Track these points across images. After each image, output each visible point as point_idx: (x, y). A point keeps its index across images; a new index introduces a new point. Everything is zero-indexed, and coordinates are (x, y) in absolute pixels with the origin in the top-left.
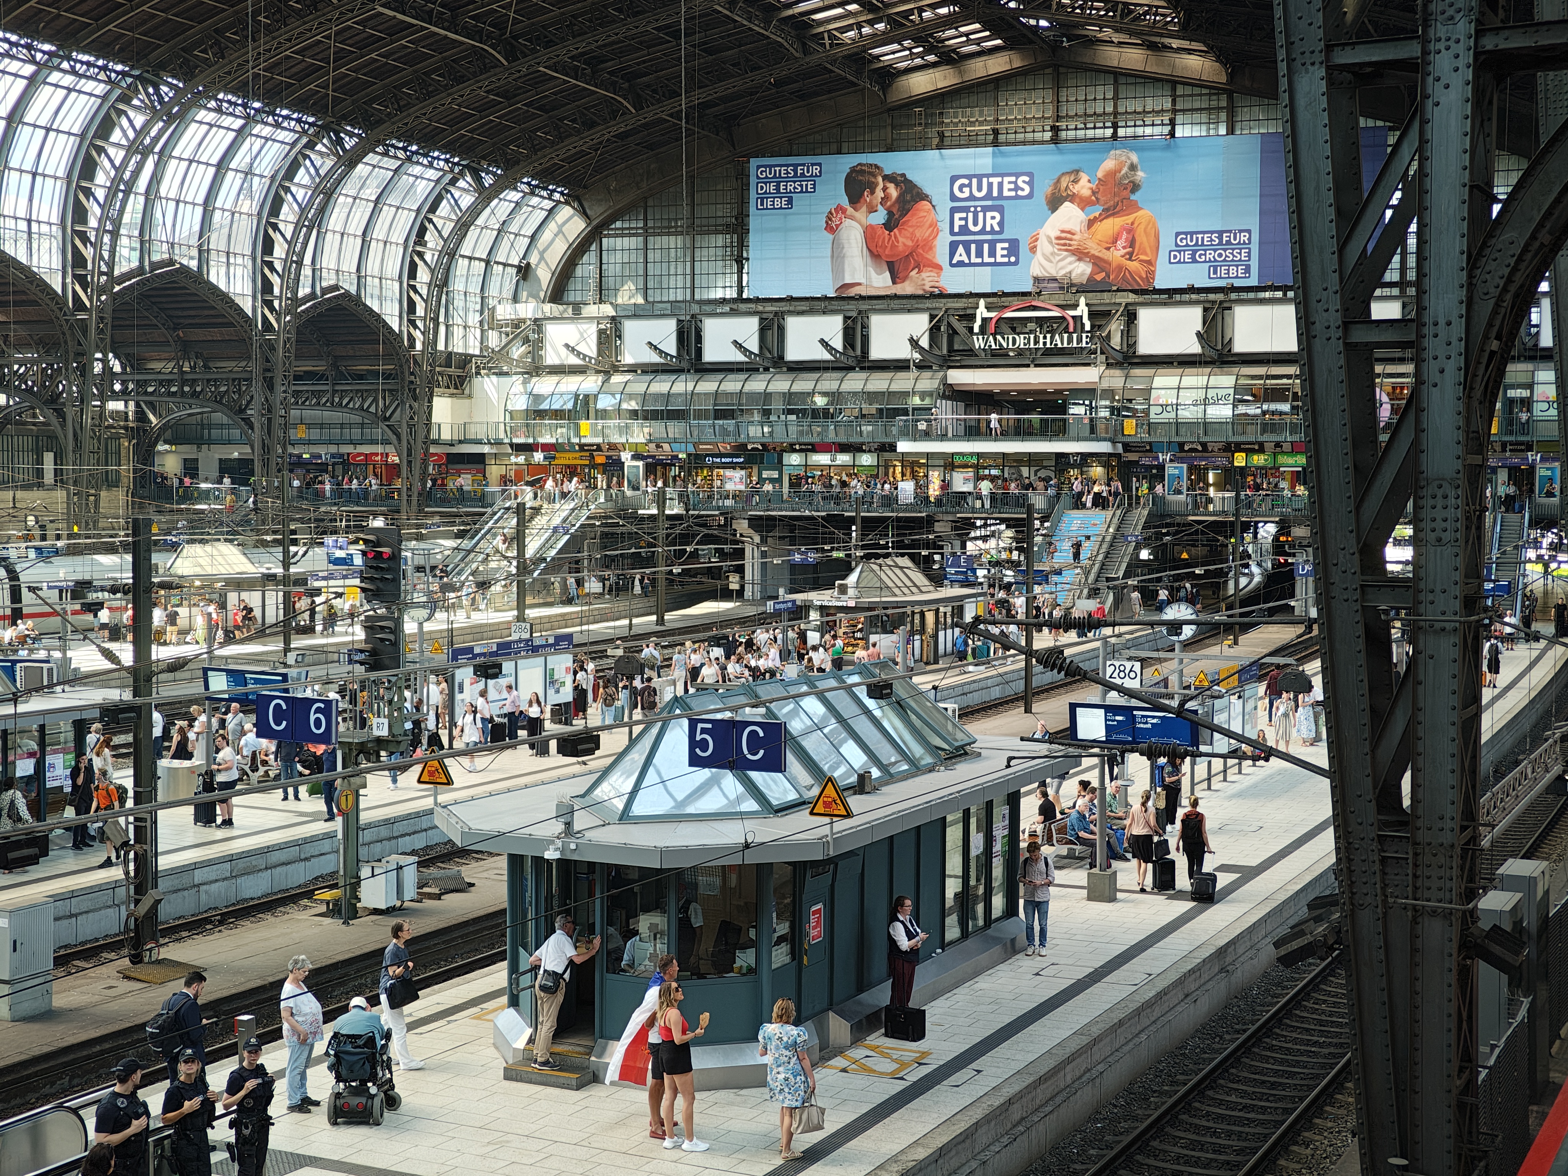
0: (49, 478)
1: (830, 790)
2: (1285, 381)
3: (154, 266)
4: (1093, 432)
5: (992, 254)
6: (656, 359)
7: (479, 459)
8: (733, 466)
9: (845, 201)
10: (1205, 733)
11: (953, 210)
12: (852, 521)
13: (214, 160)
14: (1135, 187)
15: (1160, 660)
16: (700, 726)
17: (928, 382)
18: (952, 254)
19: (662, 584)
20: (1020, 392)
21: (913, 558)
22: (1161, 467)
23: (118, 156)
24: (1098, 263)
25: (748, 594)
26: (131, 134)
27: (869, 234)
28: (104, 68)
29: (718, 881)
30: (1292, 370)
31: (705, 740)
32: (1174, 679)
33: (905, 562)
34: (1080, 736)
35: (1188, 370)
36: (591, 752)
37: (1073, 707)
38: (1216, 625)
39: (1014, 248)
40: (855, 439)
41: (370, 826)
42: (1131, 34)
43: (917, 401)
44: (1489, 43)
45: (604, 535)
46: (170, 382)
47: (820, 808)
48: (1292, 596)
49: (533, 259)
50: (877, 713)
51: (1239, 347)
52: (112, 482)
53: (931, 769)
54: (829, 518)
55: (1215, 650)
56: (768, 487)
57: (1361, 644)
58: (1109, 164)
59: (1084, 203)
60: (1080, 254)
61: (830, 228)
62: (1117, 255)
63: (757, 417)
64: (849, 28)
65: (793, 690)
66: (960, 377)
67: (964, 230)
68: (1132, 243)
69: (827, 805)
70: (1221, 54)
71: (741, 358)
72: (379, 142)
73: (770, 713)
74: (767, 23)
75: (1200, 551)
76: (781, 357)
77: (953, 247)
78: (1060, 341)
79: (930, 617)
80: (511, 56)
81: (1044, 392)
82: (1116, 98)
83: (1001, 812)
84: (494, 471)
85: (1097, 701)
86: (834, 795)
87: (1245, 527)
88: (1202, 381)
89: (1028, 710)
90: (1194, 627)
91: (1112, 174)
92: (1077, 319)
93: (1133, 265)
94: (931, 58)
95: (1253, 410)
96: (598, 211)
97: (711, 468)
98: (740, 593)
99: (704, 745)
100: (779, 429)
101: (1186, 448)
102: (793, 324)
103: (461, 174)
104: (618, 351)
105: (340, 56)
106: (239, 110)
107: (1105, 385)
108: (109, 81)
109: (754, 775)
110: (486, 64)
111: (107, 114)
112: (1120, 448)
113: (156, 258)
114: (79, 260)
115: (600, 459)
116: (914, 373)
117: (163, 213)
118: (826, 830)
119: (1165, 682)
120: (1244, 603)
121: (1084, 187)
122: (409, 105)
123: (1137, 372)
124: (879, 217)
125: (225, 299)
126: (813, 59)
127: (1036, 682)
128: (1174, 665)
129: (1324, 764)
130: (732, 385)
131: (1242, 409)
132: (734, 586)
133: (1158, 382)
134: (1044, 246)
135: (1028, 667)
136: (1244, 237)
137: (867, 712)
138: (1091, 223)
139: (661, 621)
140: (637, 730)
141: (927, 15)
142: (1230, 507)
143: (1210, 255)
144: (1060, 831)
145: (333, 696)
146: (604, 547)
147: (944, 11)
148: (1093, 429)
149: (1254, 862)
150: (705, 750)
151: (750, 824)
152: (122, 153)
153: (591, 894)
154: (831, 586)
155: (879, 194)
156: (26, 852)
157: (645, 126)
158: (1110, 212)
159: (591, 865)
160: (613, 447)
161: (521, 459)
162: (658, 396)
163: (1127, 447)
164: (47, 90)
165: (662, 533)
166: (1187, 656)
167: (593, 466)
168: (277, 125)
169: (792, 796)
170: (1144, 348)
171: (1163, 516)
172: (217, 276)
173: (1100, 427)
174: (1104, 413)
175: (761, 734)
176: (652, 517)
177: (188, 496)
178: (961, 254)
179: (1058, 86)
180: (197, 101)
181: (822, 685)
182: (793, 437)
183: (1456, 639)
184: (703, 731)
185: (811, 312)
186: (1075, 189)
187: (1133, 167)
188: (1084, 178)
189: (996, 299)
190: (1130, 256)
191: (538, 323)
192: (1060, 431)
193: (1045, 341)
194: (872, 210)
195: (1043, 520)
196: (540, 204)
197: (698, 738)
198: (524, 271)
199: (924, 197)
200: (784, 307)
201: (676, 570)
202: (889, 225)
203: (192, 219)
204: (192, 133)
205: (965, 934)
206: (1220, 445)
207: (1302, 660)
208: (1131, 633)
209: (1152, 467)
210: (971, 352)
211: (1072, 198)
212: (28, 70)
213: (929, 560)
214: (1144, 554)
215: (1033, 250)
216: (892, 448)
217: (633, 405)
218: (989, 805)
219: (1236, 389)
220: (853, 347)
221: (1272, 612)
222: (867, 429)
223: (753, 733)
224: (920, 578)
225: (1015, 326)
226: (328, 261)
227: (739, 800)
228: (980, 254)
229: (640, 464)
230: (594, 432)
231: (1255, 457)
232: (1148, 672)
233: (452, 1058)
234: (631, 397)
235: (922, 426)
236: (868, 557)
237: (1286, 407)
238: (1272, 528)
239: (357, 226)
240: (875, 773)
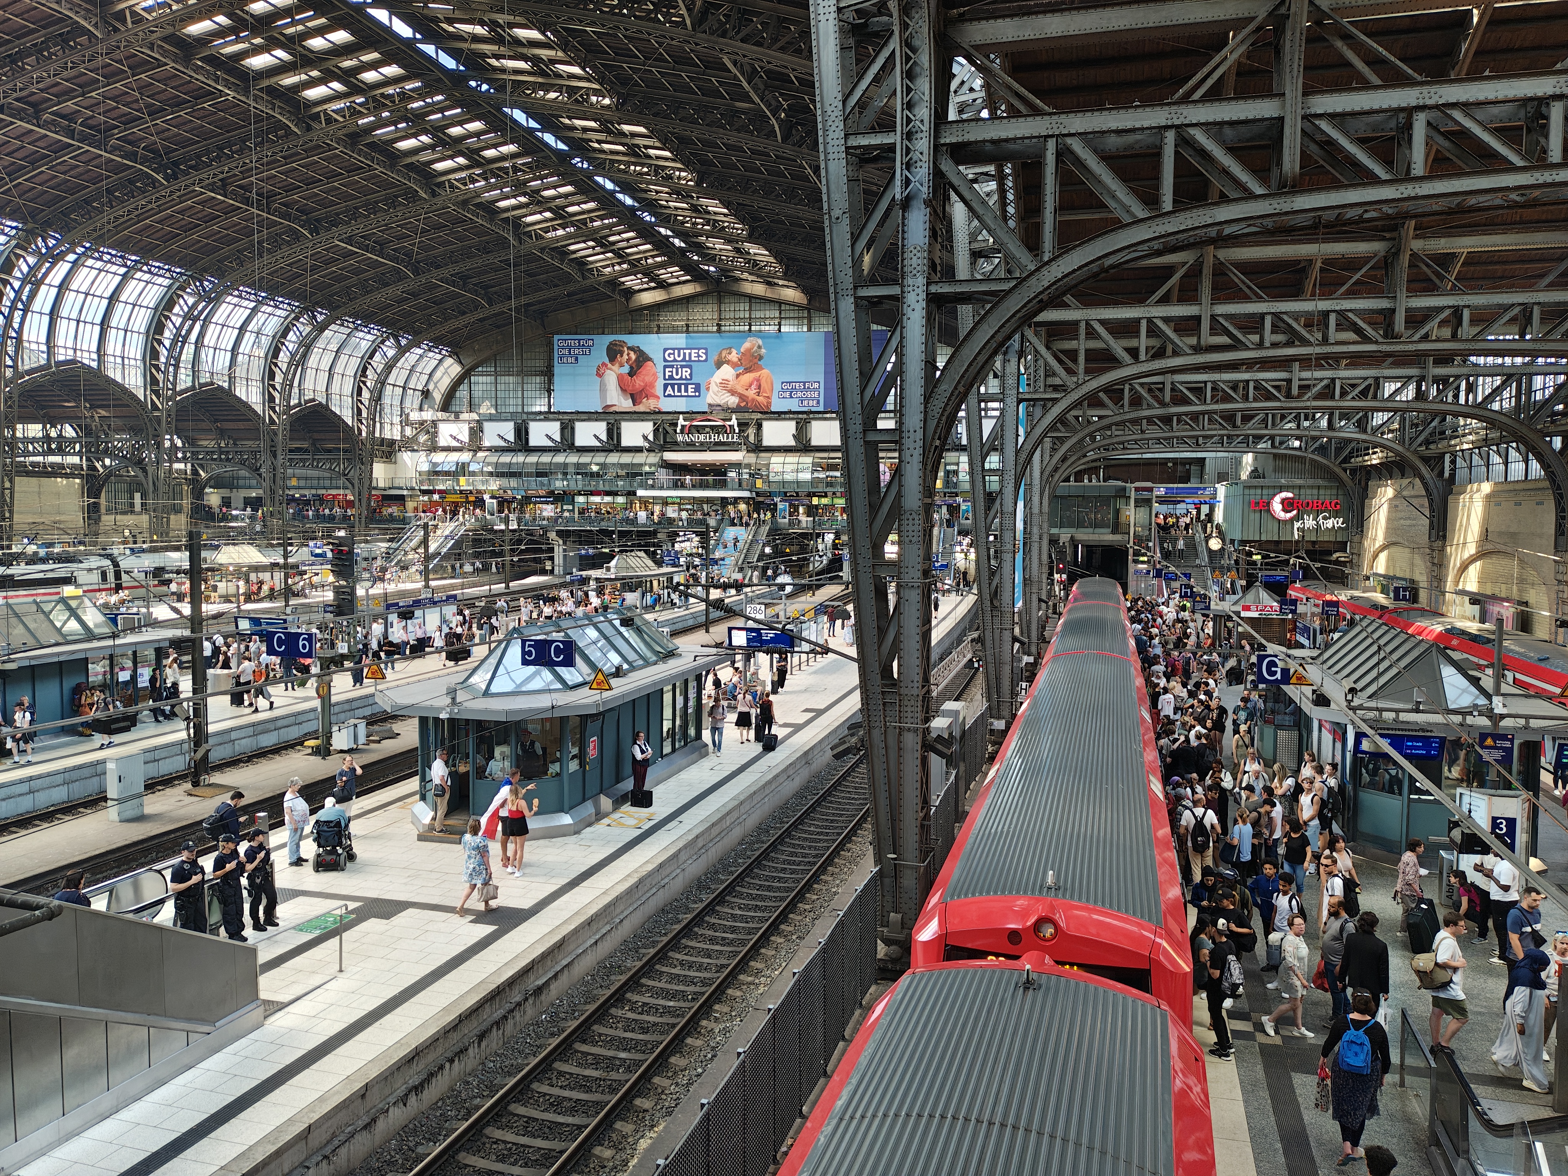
0: (138, 507)
1: (600, 676)
2: (836, 460)
3: (201, 385)
4: (740, 487)
5: (686, 390)
6: (502, 444)
7: (402, 498)
8: (547, 503)
9: (607, 361)
10: (797, 641)
11: (665, 367)
12: (613, 532)
13: (238, 325)
14: (761, 358)
15: (774, 604)
16: (528, 643)
17: (653, 458)
18: (665, 391)
19: (508, 567)
20: (702, 465)
21: (646, 552)
22: (775, 505)
23: (178, 321)
24: (742, 397)
25: (556, 571)
26: (186, 309)
27: (620, 378)
28: (169, 270)
30: (839, 455)
31: (530, 651)
32: (782, 614)
33: (642, 554)
34: (734, 644)
35: (789, 454)
36: (466, 659)
37: (730, 629)
38: (804, 586)
39: (698, 388)
40: (614, 489)
41: (337, 704)
42: (758, 276)
43: (647, 469)
44: (933, 289)
45: (474, 540)
46: (213, 453)
47: (594, 686)
48: (841, 570)
49: (431, 387)
50: (626, 634)
51: (814, 443)
52: (177, 510)
53: (655, 663)
54: (601, 531)
55: (803, 599)
56: (566, 514)
57: (873, 595)
58: (747, 345)
59: (734, 365)
60: (733, 392)
61: (599, 375)
62: (751, 393)
63: (560, 476)
64: (607, 266)
65: (580, 623)
66: (670, 456)
67: (671, 378)
68: (759, 387)
69: (598, 684)
70: (805, 290)
71: (550, 444)
72: (338, 318)
73: (567, 635)
74: (562, 261)
75: (795, 548)
76: (573, 444)
77: (666, 387)
78: (723, 438)
79: (655, 583)
80: (416, 272)
81: (714, 465)
82: (750, 310)
83: (692, 685)
84: (410, 505)
85: (742, 625)
86: (603, 678)
87: (818, 535)
88: (795, 460)
89: (707, 631)
90: (792, 587)
91: (749, 350)
92: (731, 426)
93: (760, 399)
94: (653, 285)
95: (822, 475)
96: (468, 361)
97: (535, 503)
98: (552, 572)
99: (530, 653)
100: (572, 483)
101: (788, 494)
102: (579, 426)
103: (388, 338)
104: (481, 439)
105: (314, 269)
106: (252, 297)
107: (746, 461)
108: (172, 278)
109: (558, 669)
110: (401, 277)
111: (171, 296)
112: (754, 495)
113: (202, 381)
114: (154, 381)
115: (472, 499)
116: (645, 453)
117: (206, 355)
118: (598, 697)
119: (777, 616)
120: (818, 574)
121: (734, 356)
122: (355, 298)
123: (762, 455)
124: (626, 369)
125: (246, 405)
126: (588, 282)
127: (711, 616)
128: (782, 606)
129: (855, 655)
130: (546, 458)
131: (816, 475)
132: (548, 568)
133: (773, 460)
134: (713, 388)
135: (707, 610)
136: (816, 385)
137: (620, 634)
138: (738, 376)
139: (507, 587)
140: (493, 645)
141: (650, 261)
142: (810, 525)
143: (799, 394)
145: (314, 630)
146: (474, 547)
147: (658, 259)
148: (740, 485)
149: (822, 707)
150: (530, 656)
151: (555, 695)
152: (180, 320)
153: (467, 735)
154: (601, 567)
155: (625, 357)
156: (122, 724)
157: (495, 315)
158: (748, 370)
159: (467, 721)
160: (479, 492)
161: (426, 498)
162: (504, 464)
163: (758, 494)
164: (134, 283)
165: (507, 538)
166: (788, 602)
167: (468, 502)
168: (276, 307)
169: (581, 679)
170: (766, 442)
171: (777, 530)
172: (240, 392)
173: (744, 484)
174: (746, 476)
175: (562, 647)
176: (502, 531)
177: (225, 518)
178: (669, 391)
179: (720, 302)
180: (227, 290)
181: (595, 620)
182: (580, 487)
183: (919, 591)
184: (529, 646)
185: (589, 420)
186: (730, 357)
187: (759, 347)
188: (734, 352)
189: (689, 415)
190: (758, 394)
191: (434, 423)
192: (722, 484)
193: (715, 438)
194: (622, 366)
195: (715, 532)
196: (433, 357)
197: (527, 650)
198: (426, 394)
199: (650, 359)
200: (574, 417)
201: (515, 559)
202: (632, 374)
203: (224, 359)
204: (223, 311)
205: (674, 750)
206: (805, 493)
207: (845, 604)
208: (759, 590)
209: (771, 504)
210: (676, 443)
211: (728, 362)
212: (123, 270)
213: (654, 553)
214: (768, 550)
215: (708, 389)
216: (634, 494)
217: (490, 469)
218: (686, 681)
219: (813, 464)
220: (612, 439)
221: (831, 579)
222: (621, 483)
223: (557, 647)
224: (650, 563)
225: (699, 429)
226: (308, 384)
227: (551, 682)
228: (679, 390)
229: (495, 501)
230: (468, 484)
231: (823, 500)
232: (769, 611)
233: (388, 830)
234: (489, 464)
235: (650, 482)
236: (621, 552)
237: (838, 474)
238: (832, 536)
239: (325, 364)
240: (625, 666)
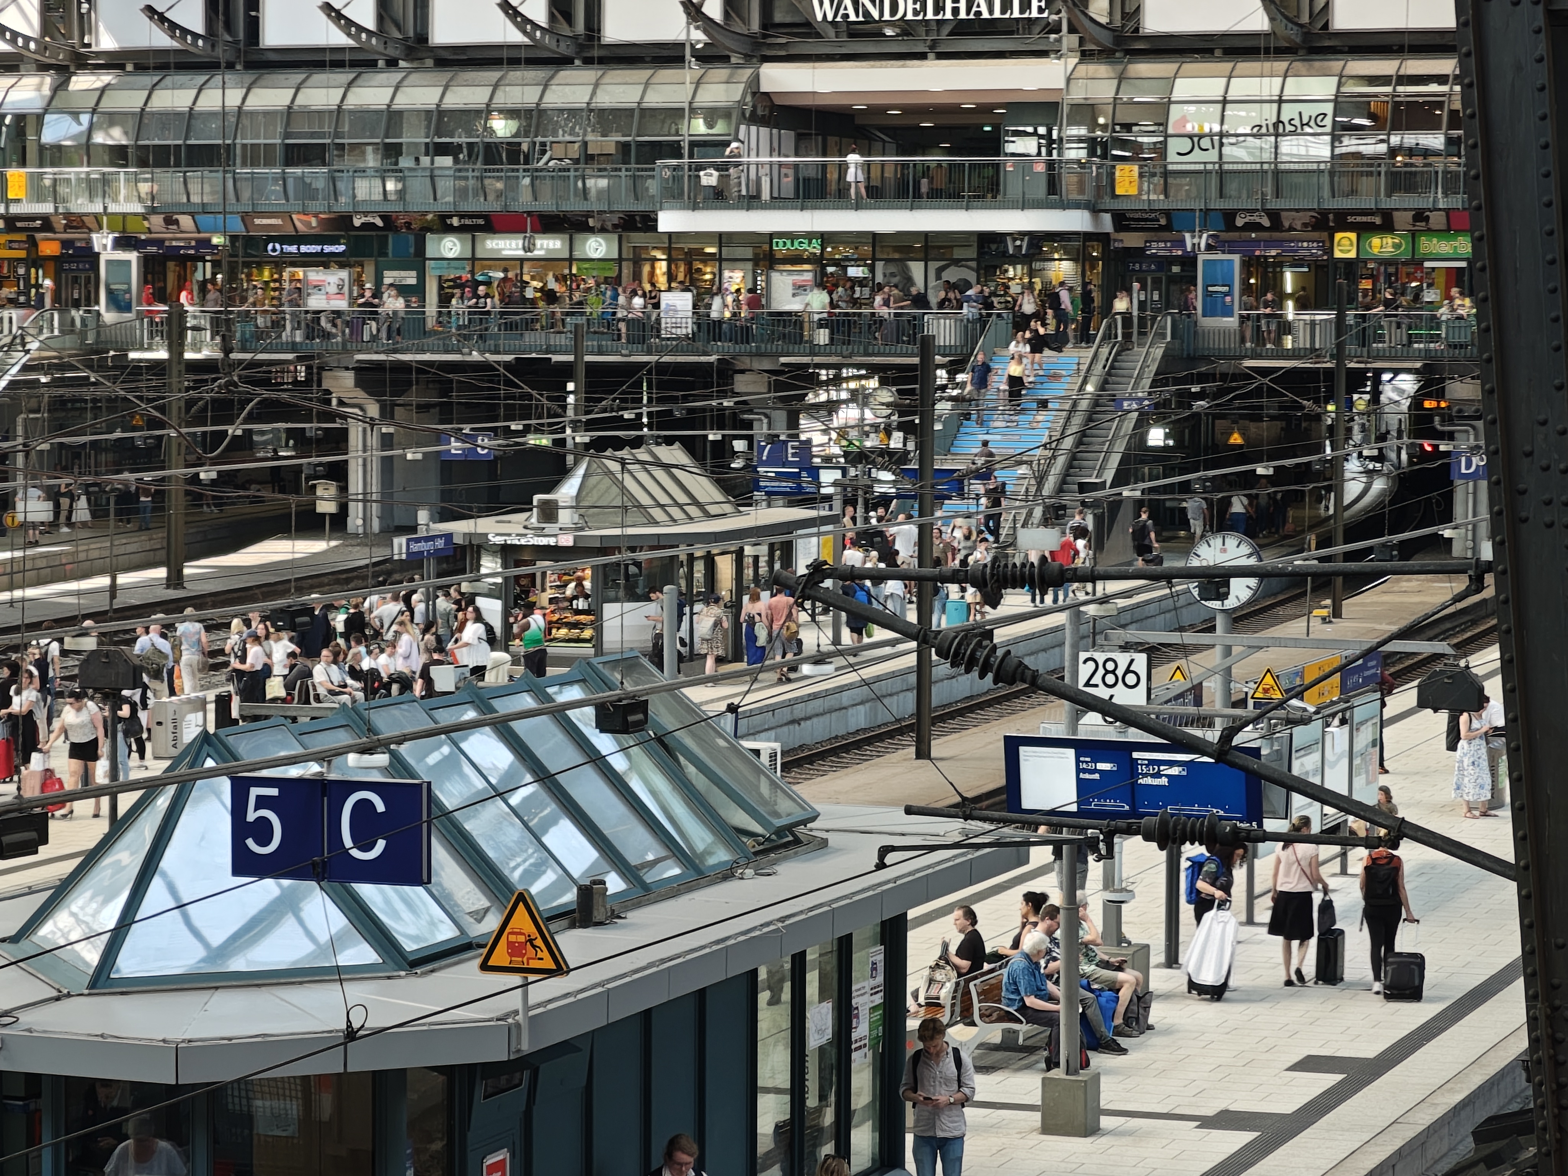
1: (522, 920)
2: (1434, 88)
4: (1054, 189)
6: (161, 40)
8: (323, 261)
10: (1274, 794)
12: (566, 371)
15: (1185, 650)
16: (255, 792)
17: (722, 88)
19: (177, 506)
20: (909, 110)
21: (692, 446)
22: (1189, 261)
25: (355, 521)
29: (294, 1109)
30: (1447, 66)
31: (264, 822)
32: (1213, 687)
33: (675, 454)
34: (1027, 803)
35: (1243, 66)
36: (30, 848)
37: (1012, 745)
38: (1297, 578)
40: (572, 205)
43: (699, 127)
45: (59, 405)
47: (500, 957)
48: (1447, 517)
50: (619, 763)
51: (1345, 19)
53: (727, 874)
54: (521, 368)
55: (1295, 628)
56: (393, 304)
63: (372, 160)
65: (446, 717)
66: (785, 79)
69: (514, 949)
71: (338, 38)
73: (398, 764)
75: (1265, 429)
76: (422, 38)
79: (725, 567)
81: (955, 109)
83: (868, 958)
85: (1058, 731)
86: (531, 929)
87: (1356, 380)
88: (1270, 86)
89: (923, 753)
90: (1253, 582)
95: (1372, 147)
97: (280, 264)
98: (339, 521)
99: (262, 831)
100: (419, 186)
101: (1240, 222)
104: (85, 24)
107: (1078, 94)
109: (367, 891)
112: (1107, 223)
115: (49, 248)
116: (692, 70)
118: (514, 1001)
119: (1196, 692)
120: (1354, 531)
123: (1143, 68)
127: (940, 694)
128: (1213, 658)
129: (1506, 852)
130: (322, 94)
131: (1350, 144)
132: (326, 507)
133: (1183, 88)
135: (923, 667)
137: (597, 760)
139: (175, 579)
140: (126, 800)
142: (1324, 341)
144: (988, 994)
146: (58, 427)
148: (1053, 184)
150: (265, 841)
151: (356, 991)
153: (33, 1139)
154: (524, 505)
159: (33, 1081)
160: (76, 222)
162: (168, 118)
163: (1122, 220)
165: (176, 397)
166: (1240, 641)
167: (35, 261)
169: (446, 932)
170: (1155, 20)
171: (1193, 359)
173: (1069, 181)
174: (1076, 153)
175: (380, 807)
176: (156, 366)
181: (504, 706)
182: (447, 201)
184: (262, 802)
192: (987, 185)
193: (957, 6)
195: (954, 369)
197: (251, 816)
201: (207, 474)
206: (1306, 217)
208: (1126, 594)
209: (1172, 260)
210: (807, 28)
213: (723, 450)
214: (1156, 437)
216: (648, 222)
217: (116, 136)
218: (845, 946)
219: (1340, 103)
220: (569, 18)
221: (1407, 550)
222: (598, 184)
223: (364, 806)
224: (705, 488)
227: (334, 945)
229: (133, 256)
230: (37, 192)
231: (1376, 241)
232: (1163, 673)
234: (113, 118)
235: (709, 178)
236: (598, 446)
237: (1435, 140)
238: (1408, 383)
240: (615, 883)
